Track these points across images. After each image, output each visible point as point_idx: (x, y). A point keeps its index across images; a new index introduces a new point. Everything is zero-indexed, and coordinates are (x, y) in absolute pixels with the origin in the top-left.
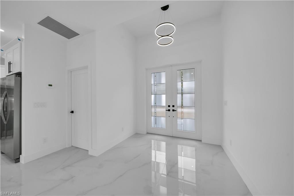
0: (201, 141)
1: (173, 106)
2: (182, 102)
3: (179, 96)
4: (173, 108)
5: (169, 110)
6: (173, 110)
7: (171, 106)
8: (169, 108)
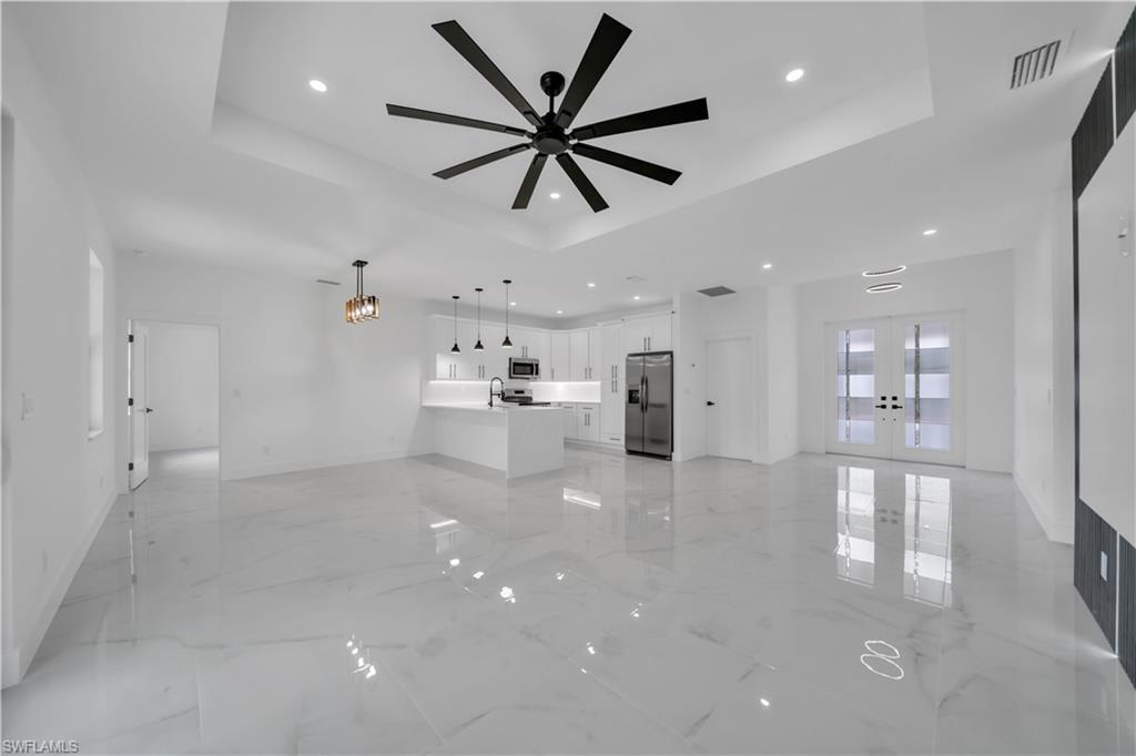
0: (964, 467)
1: (895, 398)
2: (917, 393)
3: (911, 377)
4: (895, 403)
5: (884, 407)
6: (895, 407)
7: (889, 399)
8: (883, 403)
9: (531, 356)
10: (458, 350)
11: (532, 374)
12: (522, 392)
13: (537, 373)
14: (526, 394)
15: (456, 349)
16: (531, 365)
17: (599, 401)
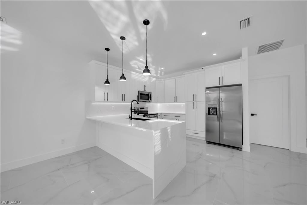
9: (148, 90)
10: (109, 83)
11: (148, 99)
12: (143, 108)
13: (151, 99)
14: (145, 109)
15: (107, 82)
16: (148, 95)
17: (184, 113)
